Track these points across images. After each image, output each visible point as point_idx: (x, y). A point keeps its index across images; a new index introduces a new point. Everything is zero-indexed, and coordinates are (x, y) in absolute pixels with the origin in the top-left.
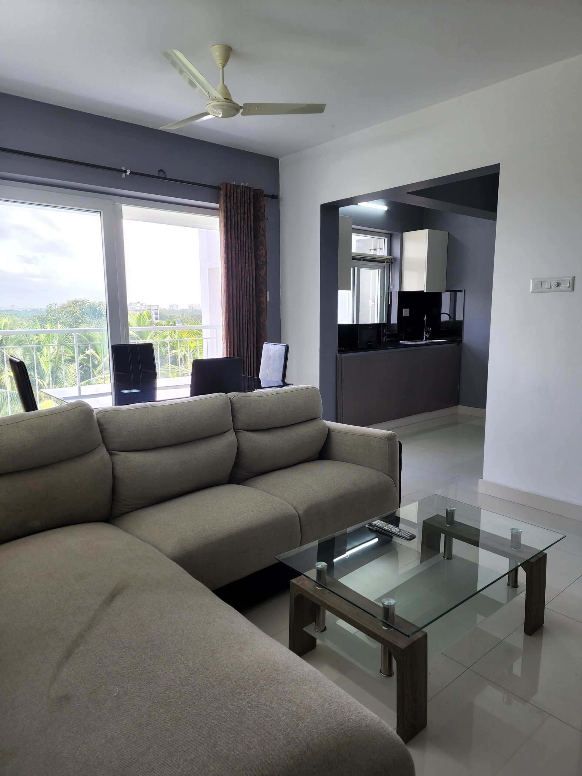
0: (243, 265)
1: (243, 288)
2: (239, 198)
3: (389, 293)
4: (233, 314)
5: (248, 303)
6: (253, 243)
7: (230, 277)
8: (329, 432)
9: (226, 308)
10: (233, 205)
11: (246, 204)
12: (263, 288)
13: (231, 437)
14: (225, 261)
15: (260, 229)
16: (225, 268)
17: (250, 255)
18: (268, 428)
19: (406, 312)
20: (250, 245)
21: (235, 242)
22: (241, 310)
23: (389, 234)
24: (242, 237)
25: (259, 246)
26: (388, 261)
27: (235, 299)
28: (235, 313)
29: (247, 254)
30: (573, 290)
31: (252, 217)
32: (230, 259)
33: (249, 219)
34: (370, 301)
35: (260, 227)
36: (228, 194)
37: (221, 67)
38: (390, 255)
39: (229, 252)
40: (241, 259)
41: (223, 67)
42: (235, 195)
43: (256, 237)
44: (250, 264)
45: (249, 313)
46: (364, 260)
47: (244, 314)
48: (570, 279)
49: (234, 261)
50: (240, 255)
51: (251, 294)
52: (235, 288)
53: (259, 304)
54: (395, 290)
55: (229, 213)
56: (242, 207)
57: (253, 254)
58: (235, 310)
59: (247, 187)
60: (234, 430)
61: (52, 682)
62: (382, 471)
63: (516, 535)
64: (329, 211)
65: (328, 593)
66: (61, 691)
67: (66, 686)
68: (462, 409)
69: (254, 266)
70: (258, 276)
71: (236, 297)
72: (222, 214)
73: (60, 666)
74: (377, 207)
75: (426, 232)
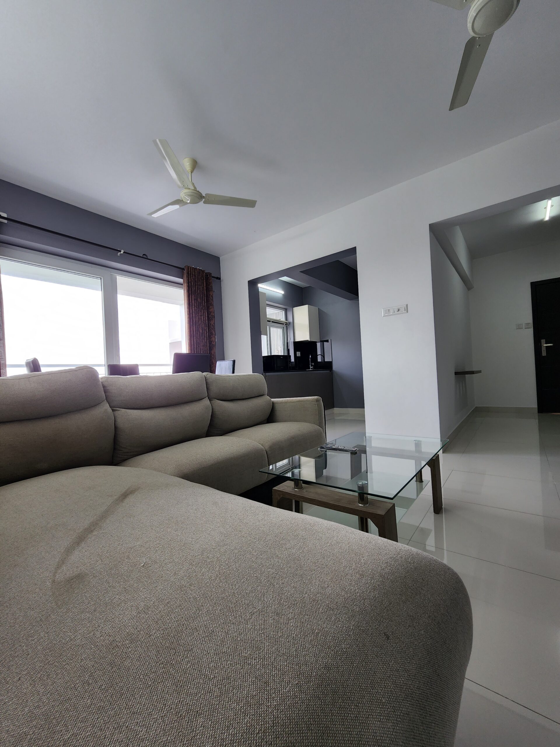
0: (199, 317)
1: (200, 331)
2: (196, 276)
3: (288, 343)
4: (194, 347)
5: (204, 341)
6: (206, 304)
7: (192, 323)
9: (189, 343)
10: (192, 279)
11: (201, 280)
12: (213, 332)
14: (188, 313)
15: (210, 296)
17: (204, 311)
18: (231, 399)
19: (298, 354)
20: (204, 304)
21: (195, 303)
22: (199, 345)
23: (285, 309)
24: (199, 299)
25: (209, 306)
26: (286, 324)
27: (195, 338)
29: (202, 310)
30: (407, 312)
31: (205, 288)
32: (191, 312)
33: (203, 289)
34: (276, 350)
35: (210, 295)
36: (189, 272)
37: (190, 172)
38: (287, 320)
39: (191, 308)
40: (198, 313)
41: (191, 173)
42: (194, 274)
43: (208, 301)
44: (204, 317)
45: (204, 347)
46: (272, 322)
47: (201, 348)
48: (405, 306)
49: (194, 314)
50: (197, 310)
51: (205, 335)
52: (195, 331)
53: (210, 342)
54: (291, 341)
55: (190, 284)
56: (198, 281)
57: (206, 311)
58: (195, 345)
59: (201, 270)
60: (208, 398)
61: (58, 567)
62: (314, 423)
63: (418, 444)
64: (253, 284)
65: (306, 491)
66: (72, 573)
67: (77, 567)
68: (336, 410)
69: (207, 318)
70: (209, 325)
71: (196, 337)
72: (186, 284)
73: (69, 551)
74: (277, 291)
75: (306, 307)
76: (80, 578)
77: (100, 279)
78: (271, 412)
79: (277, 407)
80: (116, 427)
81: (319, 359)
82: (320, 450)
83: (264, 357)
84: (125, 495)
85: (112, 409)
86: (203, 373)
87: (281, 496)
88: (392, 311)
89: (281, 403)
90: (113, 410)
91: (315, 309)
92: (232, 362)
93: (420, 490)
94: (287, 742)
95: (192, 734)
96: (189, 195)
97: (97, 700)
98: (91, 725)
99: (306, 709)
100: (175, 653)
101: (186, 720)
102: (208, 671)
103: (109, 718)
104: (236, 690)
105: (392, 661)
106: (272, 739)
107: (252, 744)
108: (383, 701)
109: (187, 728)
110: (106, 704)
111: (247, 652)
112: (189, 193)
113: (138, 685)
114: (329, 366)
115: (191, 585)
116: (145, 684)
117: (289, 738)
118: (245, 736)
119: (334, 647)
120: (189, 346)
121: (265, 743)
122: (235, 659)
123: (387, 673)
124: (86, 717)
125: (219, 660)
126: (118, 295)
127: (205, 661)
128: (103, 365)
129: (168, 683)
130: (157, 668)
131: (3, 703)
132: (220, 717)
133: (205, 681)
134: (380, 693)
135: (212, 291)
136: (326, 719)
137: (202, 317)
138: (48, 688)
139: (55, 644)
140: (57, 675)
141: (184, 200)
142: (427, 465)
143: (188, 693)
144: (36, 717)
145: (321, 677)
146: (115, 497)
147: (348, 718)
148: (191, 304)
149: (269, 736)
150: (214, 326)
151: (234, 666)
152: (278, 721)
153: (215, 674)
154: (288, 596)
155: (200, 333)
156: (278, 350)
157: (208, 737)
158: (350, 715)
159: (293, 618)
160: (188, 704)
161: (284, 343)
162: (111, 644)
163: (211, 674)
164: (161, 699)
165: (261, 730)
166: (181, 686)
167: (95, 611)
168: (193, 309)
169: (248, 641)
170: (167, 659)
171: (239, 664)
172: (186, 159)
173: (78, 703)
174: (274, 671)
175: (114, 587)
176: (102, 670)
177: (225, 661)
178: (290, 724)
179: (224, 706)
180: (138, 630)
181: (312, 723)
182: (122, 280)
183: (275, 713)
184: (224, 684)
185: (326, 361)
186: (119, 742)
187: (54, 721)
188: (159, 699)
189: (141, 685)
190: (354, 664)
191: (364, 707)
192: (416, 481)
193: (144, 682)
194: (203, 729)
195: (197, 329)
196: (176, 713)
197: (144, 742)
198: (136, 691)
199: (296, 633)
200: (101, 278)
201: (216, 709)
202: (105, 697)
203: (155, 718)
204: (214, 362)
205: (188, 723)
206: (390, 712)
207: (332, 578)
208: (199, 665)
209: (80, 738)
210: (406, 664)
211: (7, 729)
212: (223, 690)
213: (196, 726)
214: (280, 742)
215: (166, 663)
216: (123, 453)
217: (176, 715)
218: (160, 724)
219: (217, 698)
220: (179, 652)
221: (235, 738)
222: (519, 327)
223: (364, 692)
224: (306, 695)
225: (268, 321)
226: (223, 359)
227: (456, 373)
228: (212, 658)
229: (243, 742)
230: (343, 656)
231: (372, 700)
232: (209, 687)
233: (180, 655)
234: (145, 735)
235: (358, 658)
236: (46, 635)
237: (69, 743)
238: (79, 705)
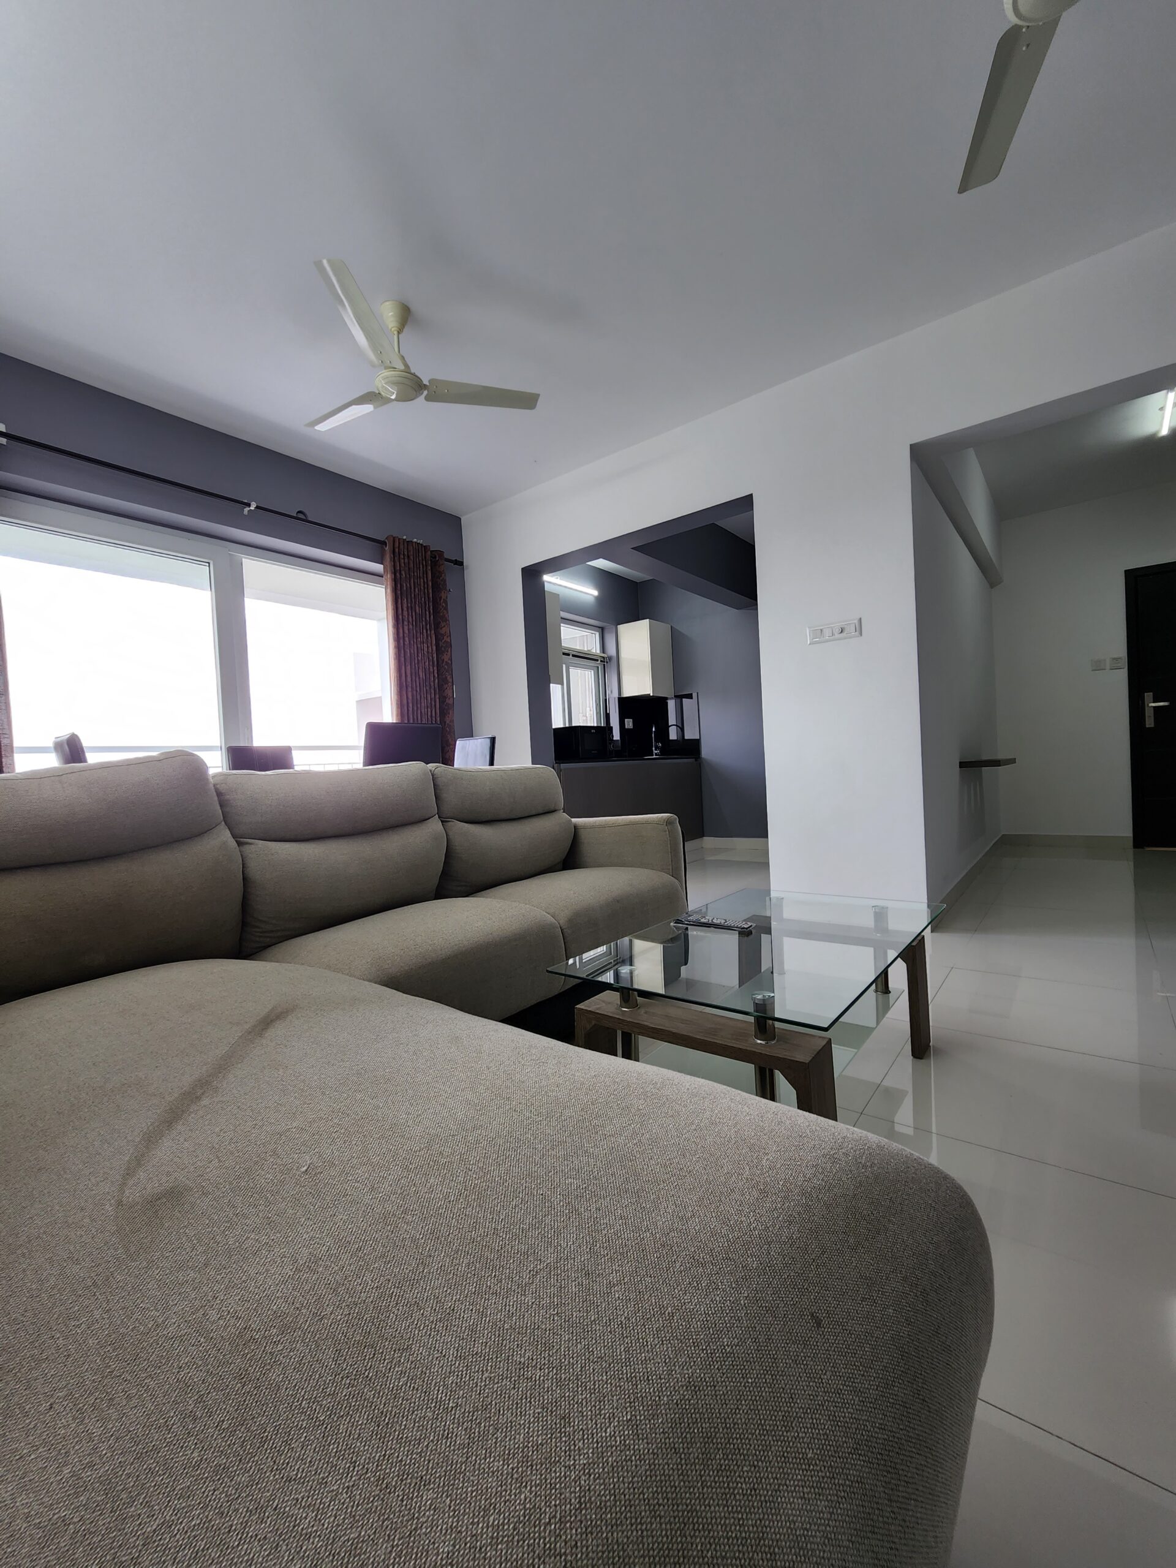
0: (419, 646)
1: (421, 676)
2: (412, 558)
3: (606, 700)
4: (408, 710)
5: (429, 696)
6: (432, 617)
9: (397, 701)
10: (403, 565)
11: (421, 566)
12: (449, 677)
13: (435, 826)
14: (394, 637)
15: (440, 600)
16: (395, 647)
17: (429, 632)
18: (487, 819)
19: (629, 723)
20: (428, 619)
21: (408, 615)
22: (419, 706)
23: (599, 627)
24: (417, 608)
25: (440, 622)
26: (602, 660)
27: (410, 689)
28: (411, 709)
29: (425, 631)
30: (861, 634)
31: (430, 584)
32: (401, 635)
33: (426, 586)
34: (581, 715)
35: (441, 598)
36: (397, 550)
37: (396, 333)
38: (604, 652)
40: (417, 638)
41: (399, 332)
42: (406, 553)
43: (436, 611)
44: (429, 645)
45: (429, 710)
46: (573, 656)
47: (423, 711)
48: (856, 621)
49: (407, 639)
50: (415, 631)
51: (432, 684)
53: (443, 699)
54: (613, 696)
55: (398, 574)
56: (415, 569)
57: (433, 632)
58: (411, 705)
59: (422, 545)
60: (439, 817)
61: (129, 1172)
62: (662, 870)
63: (880, 915)
64: (532, 575)
65: (646, 1013)
66: (156, 1185)
67: (168, 1174)
68: (708, 842)
69: (434, 648)
70: (440, 662)
71: (412, 688)
72: (389, 576)
73: (151, 1139)
74: (586, 592)
75: (645, 623)
76: (174, 1195)
77: (207, 564)
78: (570, 849)
79: (584, 835)
80: (245, 879)
81: (673, 735)
82: (675, 926)
83: (556, 730)
84: (267, 1022)
85: (236, 841)
86: (427, 764)
87: (593, 1022)
88: (827, 633)
89: (593, 827)
90: (239, 844)
91: (664, 628)
92: (488, 742)
93: (883, 1009)
94: (610, 1541)
95: (411, 1525)
96: (394, 383)
97: (213, 1453)
98: (199, 1503)
99: (648, 1473)
100: (374, 1354)
101: (398, 1496)
102: (442, 1393)
103: (237, 1490)
104: (501, 1433)
105: (828, 1373)
106: (577, 1535)
107: (536, 1546)
108: (809, 1456)
109: (400, 1511)
110: (231, 1462)
111: (525, 1354)
112: (394, 379)
113: (299, 1421)
114: (692, 748)
115: (405, 1212)
116: (312, 1419)
117: (612, 1535)
118: (521, 1530)
119: (705, 1343)
120: (398, 708)
121: (563, 1544)
122: (499, 1368)
123: (817, 1396)
124: (189, 1487)
125: (467, 1370)
126: (246, 600)
127: (437, 1371)
128: (218, 747)
129: (359, 1417)
130: (336, 1386)
131: (17, 1457)
132: (469, 1489)
133: (438, 1415)
134: (803, 1438)
135: (446, 589)
136: (690, 1494)
137: (425, 645)
138: (111, 1426)
139: (123, 1335)
140: (129, 1398)
141: (383, 393)
142: (899, 959)
143: (402, 1438)
144: (86, 1486)
145: (680, 1406)
146: (247, 1026)
147: (736, 1492)
148: (401, 617)
149: (571, 1529)
150: (450, 665)
151: (498, 1383)
152: (590, 1499)
153: (458, 1398)
154: (610, 1235)
155: (421, 679)
156: (586, 716)
157: (444, 1532)
158: (740, 1485)
159: (619, 1283)
160: (401, 1461)
161: (598, 700)
162: (240, 1335)
163: (449, 1399)
164: (345, 1450)
165: (555, 1517)
166: (388, 1423)
167: (206, 1265)
168: (406, 628)
169: (526, 1330)
170: (358, 1367)
171: (507, 1378)
172: (387, 303)
173: (172, 1459)
174: (582, 1394)
175: (245, 1217)
176: (222, 1390)
177: (478, 1371)
178: (614, 1505)
179: (477, 1467)
180: (297, 1306)
181: (661, 1501)
182: (254, 569)
183: (583, 1482)
184: (476, 1419)
185: (686, 738)
186: (259, 1541)
187: (124, 1496)
188: (341, 1451)
189: (303, 1420)
190: (748, 1379)
191: (769, 1469)
192: (876, 991)
193: (309, 1415)
194: (434, 1515)
195: (413, 671)
196: (378, 1480)
197: (311, 1541)
198: (294, 1434)
199: (626, 1314)
200: (209, 563)
201: (460, 1473)
202: (229, 1445)
203: (333, 1491)
204: (450, 740)
205: (402, 1500)
206: (823, 1478)
207: (701, 1199)
208: (423, 1381)
209: (178, 1530)
210: (857, 1379)
211: (26, 1511)
212: (474, 1433)
213: (420, 1507)
214: (595, 1541)
215: (356, 1375)
216: (261, 933)
217: (377, 1486)
218: (343, 1504)
219: (463, 1449)
220: (382, 1353)
221: (501, 1533)
222: (1098, 666)
223: (770, 1438)
224: (648, 1444)
225: (564, 654)
226: (469, 734)
227: (962, 765)
228: (451, 1365)
229: (518, 1542)
230: (725, 1362)
231: (786, 1454)
232: (445, 1426)
233: (385, 1360)
234: (313, 1526)
235: (758, 1367)
236: (105, 1316)
237: (155, 1541)
238: (176, 1462)
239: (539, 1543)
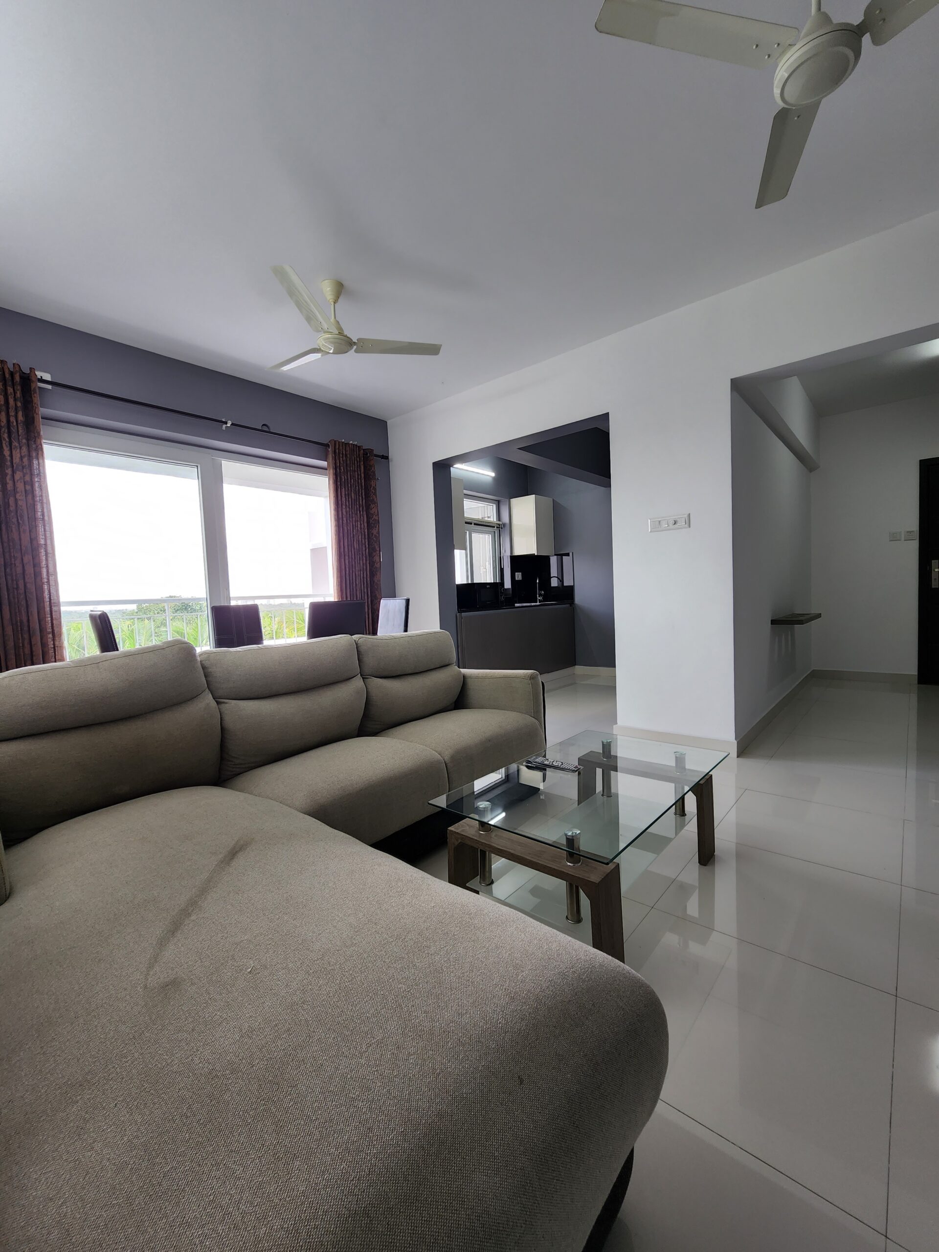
0: (354, 524)
1: (355, 546)
2: (349, 456)
3: (501, 557)
4: (345, 573)
5: (361, 562)
6: (364, 501)
7: (341, 535)
8: (464, 677)
9: (337, 567)
10: (342, 462)
11: (356, 462)
12: (377, 547)
13: (358, 682)
15: (370, 488)
16: (336, 526)
17: (361, 513)
18: (397, 674)
19: (519, 576)
20: (361, 503)
21: (346, 500)
22: (354, 570)
23: (496, 501)
24: (353, 494)
25: (370, 505)
26: (498, 526)
28: (347, 572)
29: (358, 512)
30: (689, 526)
31: (363, 475)
32: (340, 516)
33: (359, 477)
34: (480, 572)
36: (337, 451)
37: (332, 303)
38: (499, 521)
39: (340, 509)
40: (352, 518)
41: (335, 303)
42: (344, 453)
43: (367, 495)
44: (362, 523)
45: (362, 572)
46: (475, 524)
47: (357, 573)
48: (686, 516)
49: (345, 519)
50: (351, 512)
51: (364, 553)
52: (346, 547)
53: (372, 564)
54: (506, 554)
55: (338, 470)
56: (351, 464)
57: (365, 513)
58: (348, 569)
59: (356, 445)
60: (361, 675)
61: (150, 967)
62: (526, 713)
63: (680, 760)
64: (442, 468)
65: (496, 836)
66: (166, 976)
67: (172, 969)
68: (579, 669)
69: (366, 525)
70: (371, 535)
71: (348, 556)
72: (331, 471)
73: (162, 943)
74: (485, 473)
75: (532, 498)
76: (174, 984)
77: (196, 467)
78: (460, 693)
79: (471, 684)
80: (222, 729)
81: (554, 583)
83: (457, 585)
84: (233, 853)
85: (216, 701)
86: (351, 636)
87: (459, 841)
88: (664, 524)
89: (477, 677)
90: (218, 703)
91: (547, 501)
92: (404, 602)
93: (680, 827)
94: (381, 1190)
95: (287, 1177)
96: (331, 342)
97: (196, 1135)
98: (189, 1159)
99: (407, 1159)
100: (278, 1088)
101: (283, 1163)
102: (310, 1112)
103: (207, 1154)
104: (337, 1134)
105: (519, 1111)
106: (365, 1186)
107: (345, 1190)
108: (496, 1154)
109: (283, 1170)
110: (204, 1140)
111: (356, 1092)
112: (331, 340)
113: (238, 1122)
114: (566, 594)
115: (303, 1003)
116: (244, 1121)
117: (382, 1188)
118: (339, 1182)
119: (453, 1091)
120: (338, 572)
121: (358, 1190)
122: (341, 1100)
123: (509, 1123)
124: (184, 1151)
125: (324, 1100)
127: (309, 1100)
129: (268, 1121)
130: (257, 1105)
131: (101, 1130)
132: (317, 1162)
133: (307, 1123)
134: (495, 1145)
135: (375, 479)
136: (426, 1171)
137: (359, 523)
138: (146, 1118)
139: (150, 1069)
140: (154, 1104)
142: (690, 792)
143: (287, 1134)
144: (136, 1147)
145: (431, 1126)
147: (451, 1171)
148: (340, 502)
149: (363, 1184)
150: (378, 538)
151: (339, 1108)
152: (375, 1170)
153: (318, 1115)
154: (416, 1023)
155: (356, 550)
156: (485, 575)
157: (302, 1181)
158: (453, 1167)
159: (414, 1053)
160: (286, 1145)
161: (494, 558)
162: (210, 1073)
163: (313, 1115)
164: (259, 1138)
165: (356, 1177)
166: (281, 1126)
167: (193, 1030)
168: (344, 511)
169: (359, 1079)
170: (269, 1095)
171: (344, 1105)
172: (326, 281)
173: (176, 1137)
174: (381, 1117)
175: (216, 1001)
176: (200, 1103)
177: (330, 1101)
178: (386, 1174)
179: (322, 1151)
180: (240, 1058)
181: (410, 1173)
182: (229, 467)
183: (373, 1162)
184: (325, 1127)
185: (565, 585)
186: (217, 1179)
187: (154, 1153)
188: (257, 1138)
189: (240, 1122)
190: (472, 1112)
191: (471, 1160)
193: (243, 1119)
194: (299, 1173)
195: (349, 543)
196: (274, 1154)
197: (241, 1180)
198: (235, 1129)
199: (413, 1073)
201: (314, 1153)
202: (203, 1132)
203: (252, 1158)
204: (378, 595)
205: (284, 1165)
206: (501, 1166)
207: (474, 1002)
208: (302, 1105)
209: (179, 1172)
210: (536, 1114)
211: (108, 1157)
212: (323, 1134)
213: (292, 1169)
214: (373, 1190)
215: (268, 1099)
216: (234, 765)
217: (273, 1157)
218: (257, 1164)
219: (317, 1141)
220: (282, 1088)
221: (329, 1183)
222: (894, 538)
223: (476, 1144)
224: (409, 1144)
225: (466, 523)
226: (393, 595)
227: (773, 622)
228: (317, 1097)
229: (337, 1188)
230: (461, 1102)
231: (483, 1153)
232: (309, 1129)
233: (283, 1092)
234: (242, 1174)
235: (479, 1106)
236: (140, 1057)
237: (168, 1176)
238: (178, 1139)
239: (346, 1189)
